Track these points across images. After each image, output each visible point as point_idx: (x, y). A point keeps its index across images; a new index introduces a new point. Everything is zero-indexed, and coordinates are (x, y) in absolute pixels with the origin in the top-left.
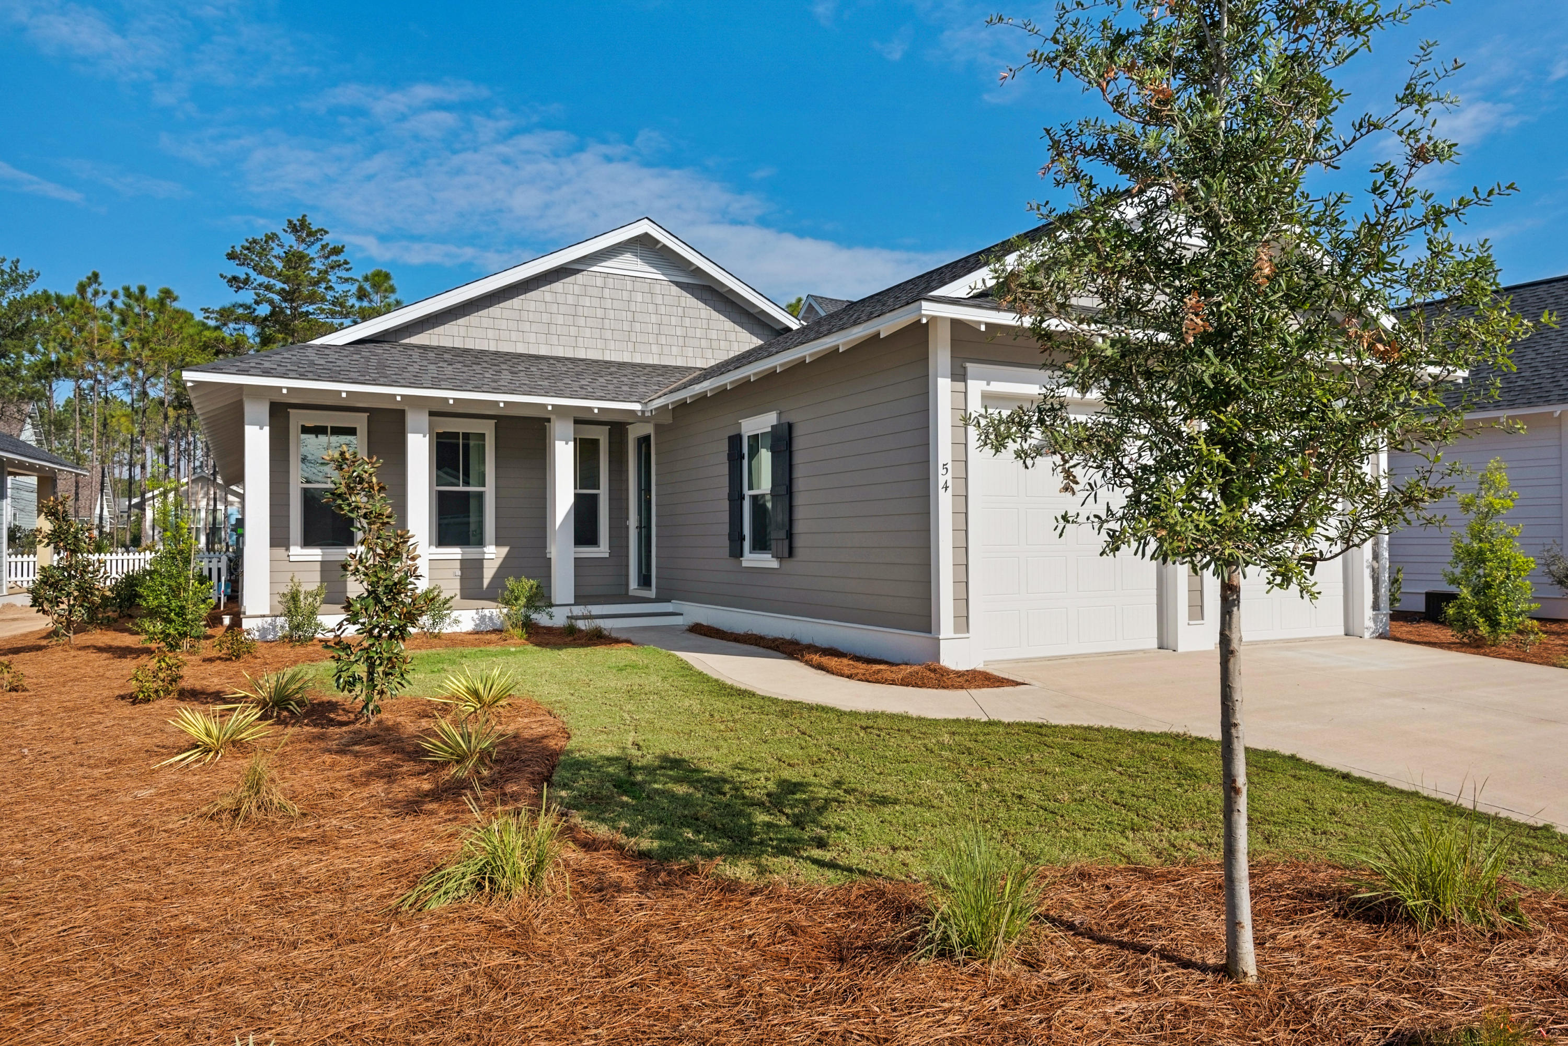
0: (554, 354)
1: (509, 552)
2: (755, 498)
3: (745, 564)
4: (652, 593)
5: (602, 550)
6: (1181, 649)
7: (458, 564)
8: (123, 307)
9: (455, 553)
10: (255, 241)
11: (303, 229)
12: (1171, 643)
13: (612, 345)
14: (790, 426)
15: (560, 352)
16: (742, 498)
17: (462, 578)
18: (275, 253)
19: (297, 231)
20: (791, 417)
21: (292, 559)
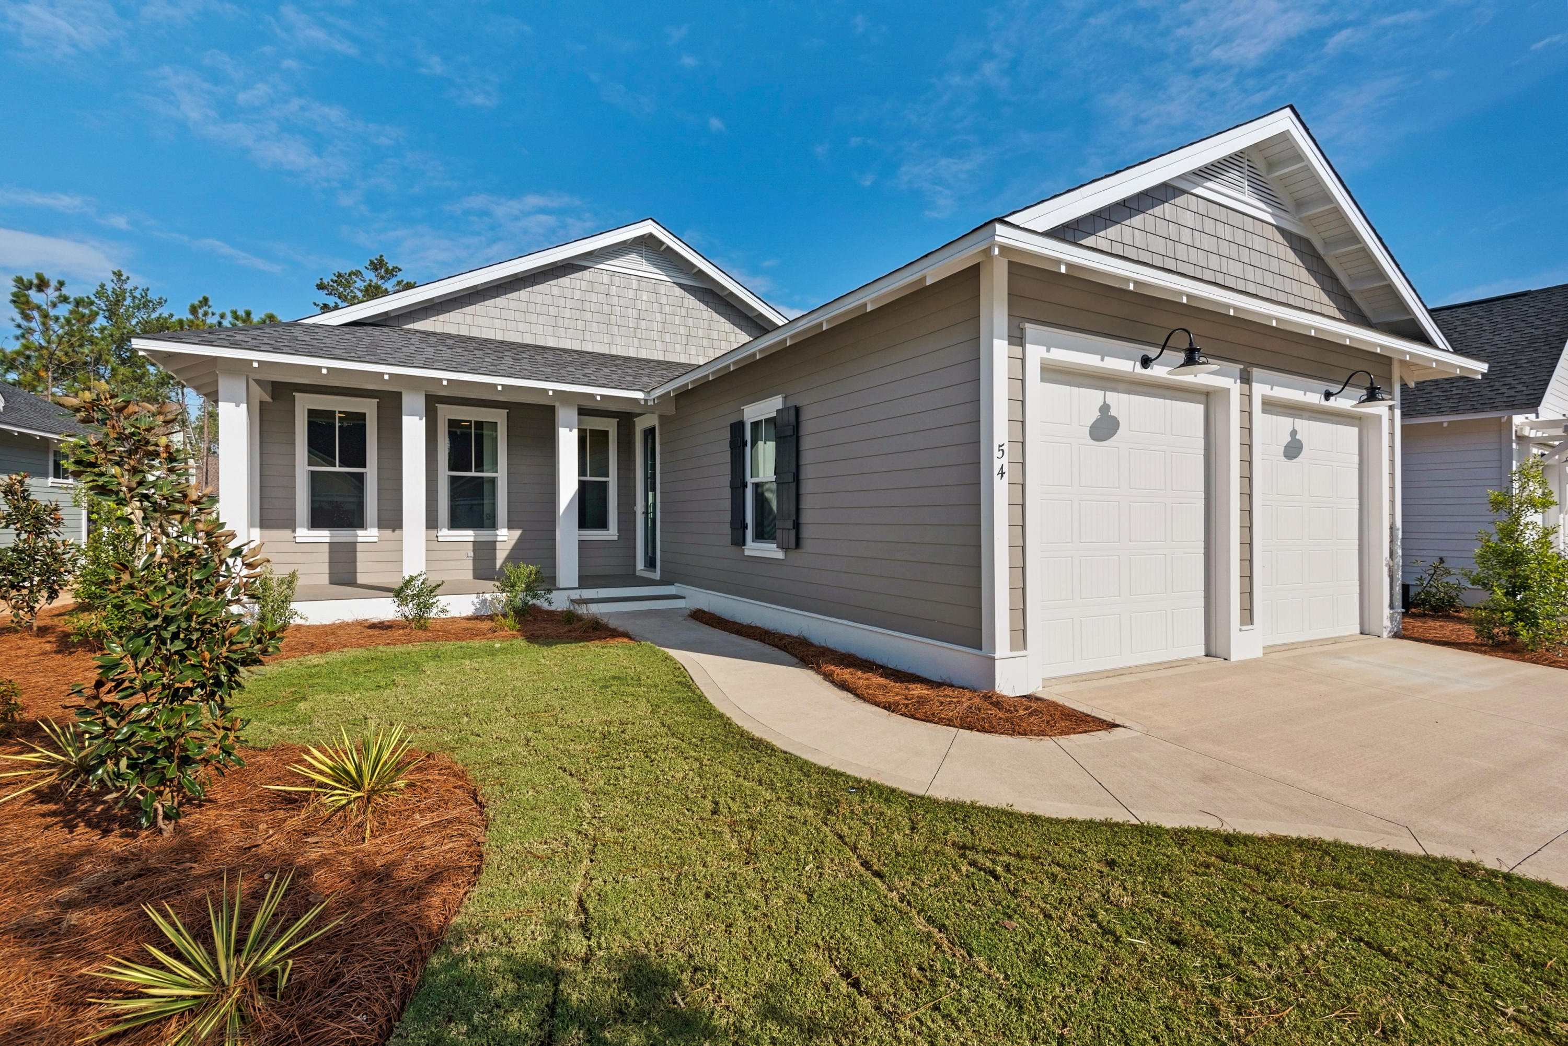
0: (562, 346)
1: (521, 535)
2: (757, 486)
3: (747, 553)
4: (657, 575)
5: (612, 533)
6: (1234, 657)
7: (470, 546)
8: (229, 326)
9: (468, 535)
10: (340, 275)
11: (381, 267)
12: (1220, 651)
13: (618, 340)
14: (797, 410)
15: (567, 345)
16: (745, 485)
17: (475, 559)
18: (357, 285)
19: (376, 269)
20: (800, 401)
21: (298, 540)
